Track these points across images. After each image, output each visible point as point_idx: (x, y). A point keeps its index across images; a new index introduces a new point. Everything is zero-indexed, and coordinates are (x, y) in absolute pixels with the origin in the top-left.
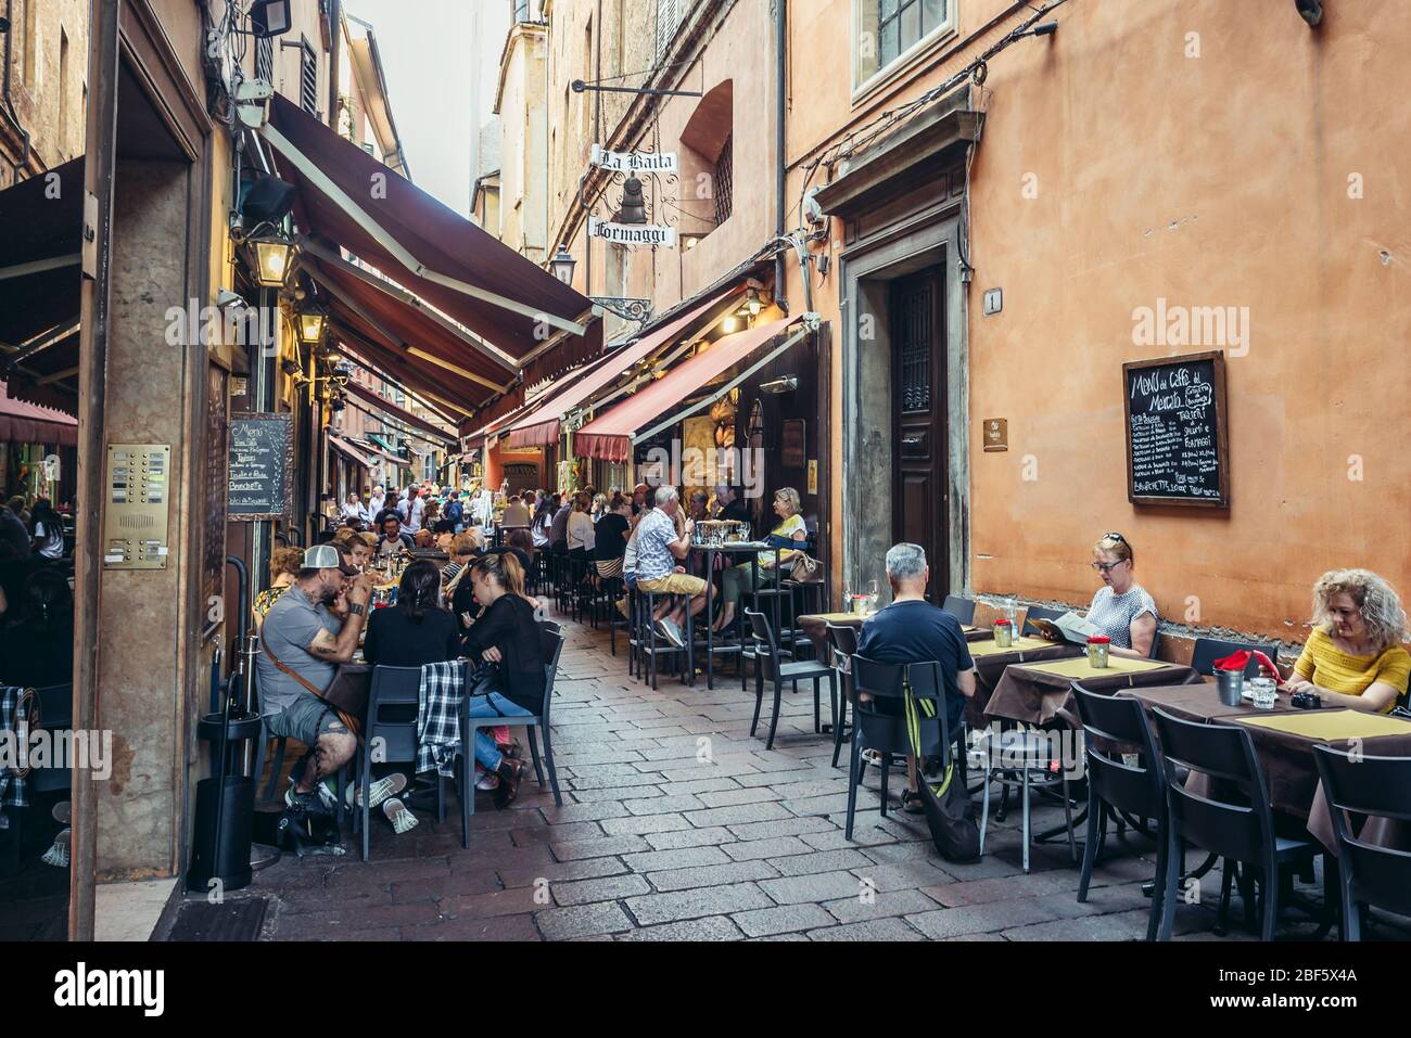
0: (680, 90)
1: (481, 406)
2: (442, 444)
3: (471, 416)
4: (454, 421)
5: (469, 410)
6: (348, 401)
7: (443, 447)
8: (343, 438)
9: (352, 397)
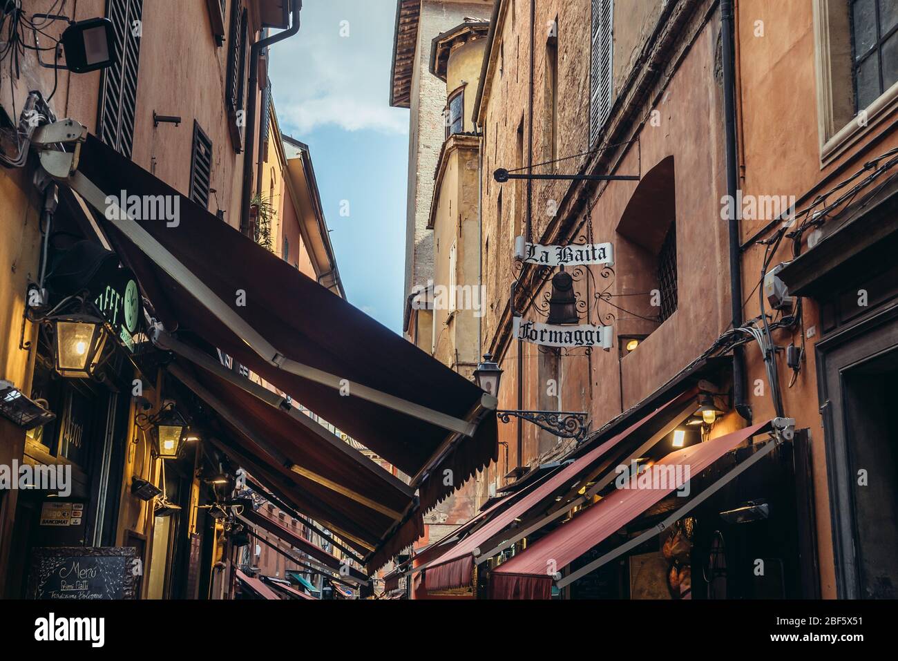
0: (617, 174)
1: (383, 538)
2: (355, 584)
3: (373, 550)
4: (361, 557)
5: (372, 544)
6: (254, 535)
7: (356, 588)
8: (260, 577)
9: (257, 529)
